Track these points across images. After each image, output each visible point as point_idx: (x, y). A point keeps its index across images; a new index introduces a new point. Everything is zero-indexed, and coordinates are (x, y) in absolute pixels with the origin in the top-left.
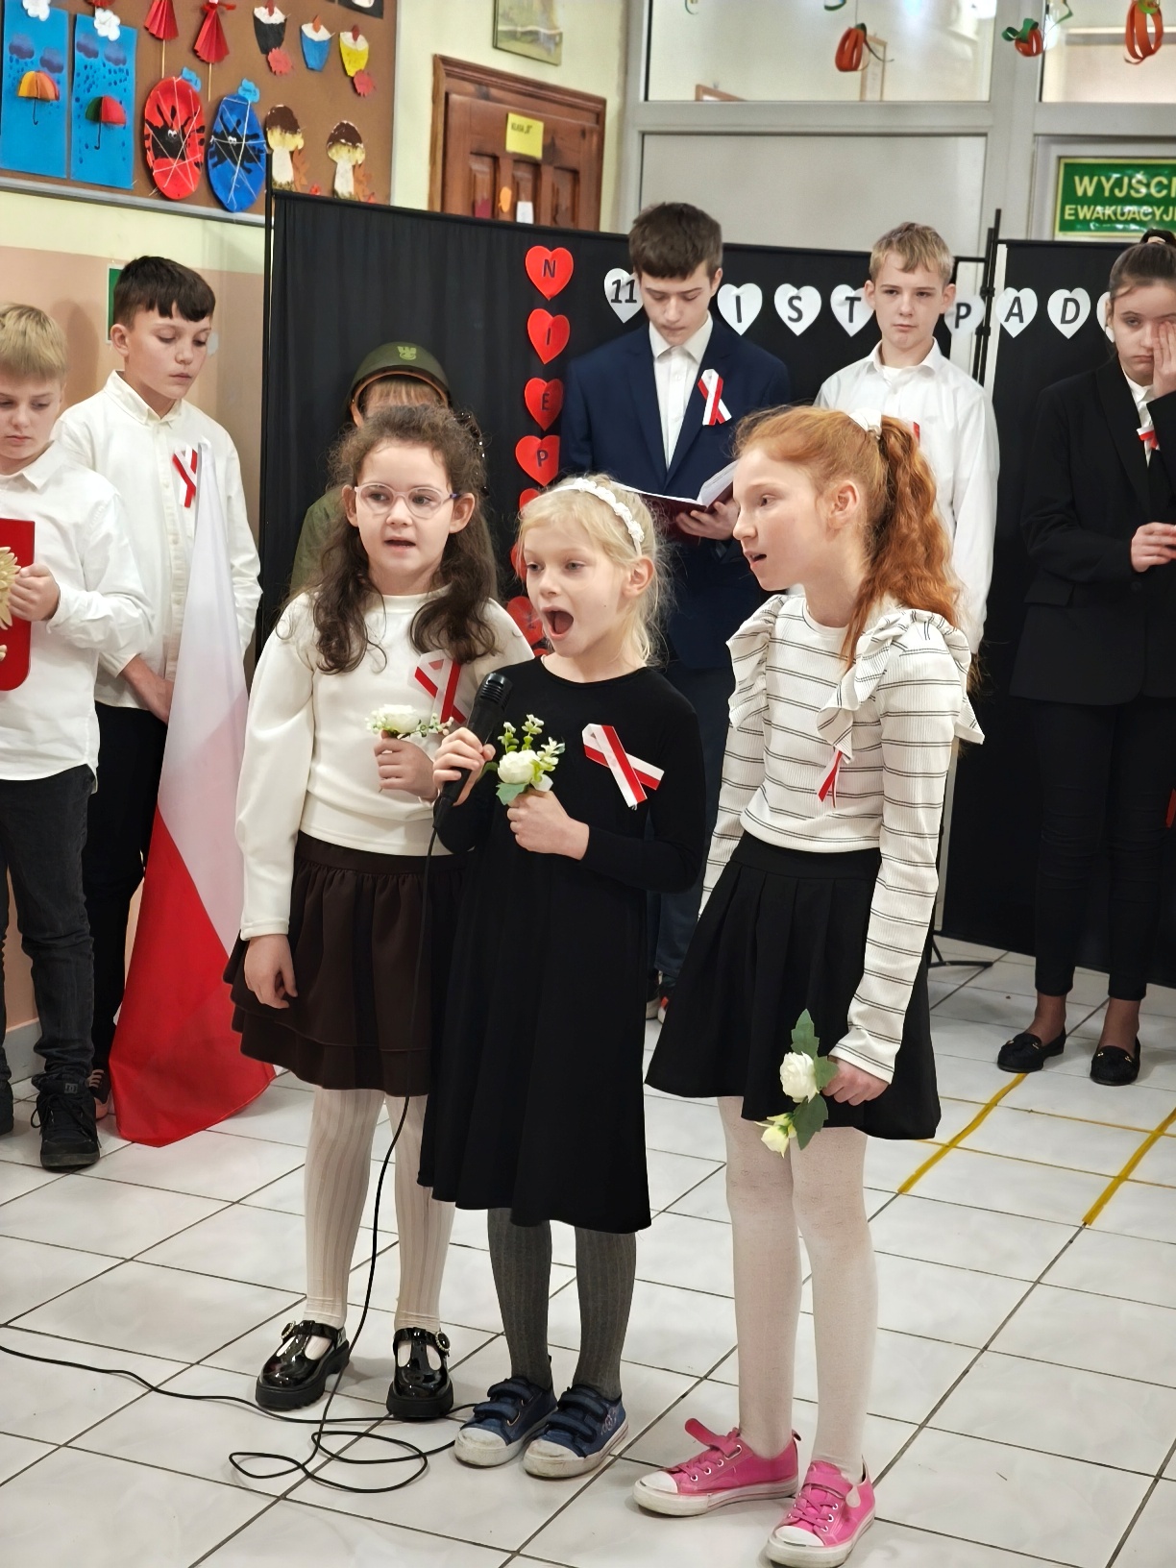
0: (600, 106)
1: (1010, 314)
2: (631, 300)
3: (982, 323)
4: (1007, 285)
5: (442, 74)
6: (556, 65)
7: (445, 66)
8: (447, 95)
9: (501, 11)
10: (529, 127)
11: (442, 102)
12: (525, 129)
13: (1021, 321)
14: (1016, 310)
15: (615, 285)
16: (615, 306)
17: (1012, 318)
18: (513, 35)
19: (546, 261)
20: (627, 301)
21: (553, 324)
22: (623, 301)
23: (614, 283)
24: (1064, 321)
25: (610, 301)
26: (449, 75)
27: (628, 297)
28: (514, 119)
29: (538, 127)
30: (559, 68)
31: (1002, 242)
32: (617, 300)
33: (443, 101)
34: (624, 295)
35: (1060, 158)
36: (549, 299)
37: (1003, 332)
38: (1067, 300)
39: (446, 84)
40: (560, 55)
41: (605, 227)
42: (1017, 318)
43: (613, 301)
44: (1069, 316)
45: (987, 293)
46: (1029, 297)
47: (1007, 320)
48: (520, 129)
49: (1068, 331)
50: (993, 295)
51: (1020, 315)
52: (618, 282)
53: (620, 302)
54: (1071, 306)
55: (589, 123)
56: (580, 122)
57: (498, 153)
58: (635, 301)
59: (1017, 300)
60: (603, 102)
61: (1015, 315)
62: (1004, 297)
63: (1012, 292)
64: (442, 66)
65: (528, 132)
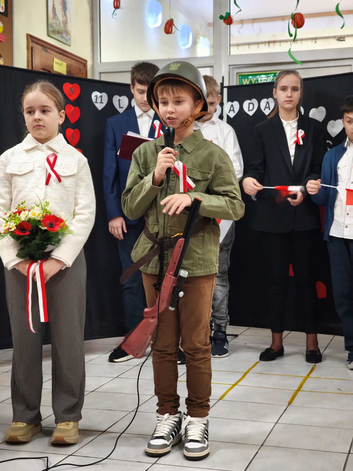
0: (85, 62)
1: (230, 110)
2: (101, 102)
3: (221, 114)
4: (228, 101)
5: (30, 40)
6: (69, 46)
7: (31, 39)
8: (32, 48)
9: (49, 24)
10: (61, 64)
11: (31, 51)
12: (60, 64)
13: (234, 112)
14: (232, 109)
15: (96, 97)
16: (96, 104)
17: (231, 112)
18: (54, 32)
19: (70, 88)
20: (100, 103)
21: (74, 110)
22: (99, 103)
23: (95, 96)
24: (249, 110)
25: (94, 102)
26: (33, 41)
27: (100, 102)
28: (56, 60)
29: (65, 64)
30: (70, 47)
31: (225, 87)
32: (96, 102)
33: (31, 49)
34: (99, 100)
35: (237, 73)
36: (72, 101)
37: (228, 116)
38: (249, 104)
39: (31, 44)
40: (71, 42)
41: (89, 77)
42: (233, 112)
43: (95, 102)
44: (251, 108)
45: (222, 104)
46: (236, 104)
47: (229, 112)
48: (58, 64)
49: (251, 113)
50: (223, 105)
51: (233, 110)
52: (96, 96)
53: (98, 103)
54: (251, 106)
55: (82, 67)
56: (79, 66)
57: (51, 70)
58: (103, 103)
59: (232, 106)
60: (86, 61)
61: (232, 110)
62: (227, 105)
63: (230, 103)
64: (29, 38)
65: (61, 65)
